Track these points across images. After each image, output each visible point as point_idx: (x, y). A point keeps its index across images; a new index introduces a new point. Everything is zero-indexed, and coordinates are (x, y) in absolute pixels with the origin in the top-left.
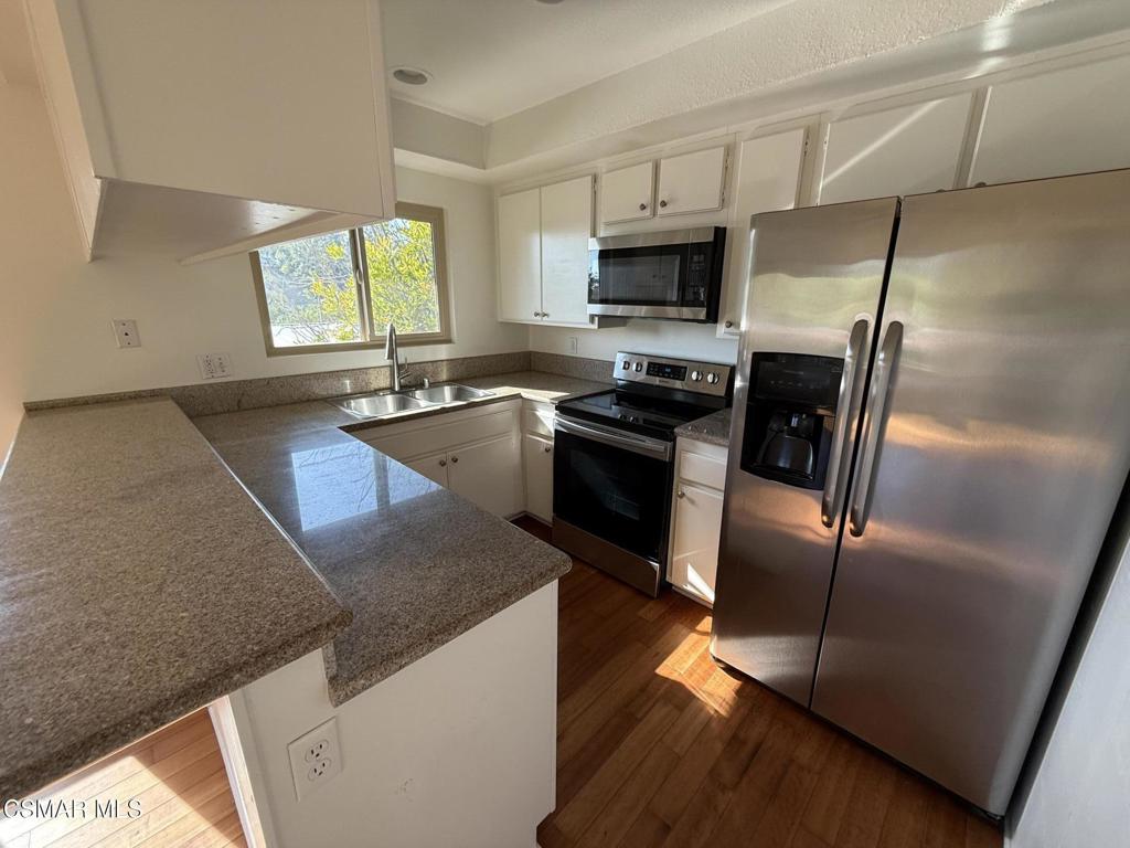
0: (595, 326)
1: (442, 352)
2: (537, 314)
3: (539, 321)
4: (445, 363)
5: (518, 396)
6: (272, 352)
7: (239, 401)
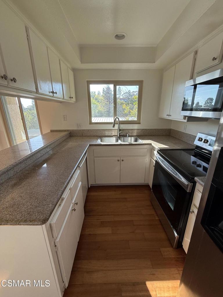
0: (186, 121)
1: (136, 127)
2: (167, 115)
3: (168, 118)
4: (136, 130)
5: (151, 144)
6: (91, 123)
7: (82, 134)
